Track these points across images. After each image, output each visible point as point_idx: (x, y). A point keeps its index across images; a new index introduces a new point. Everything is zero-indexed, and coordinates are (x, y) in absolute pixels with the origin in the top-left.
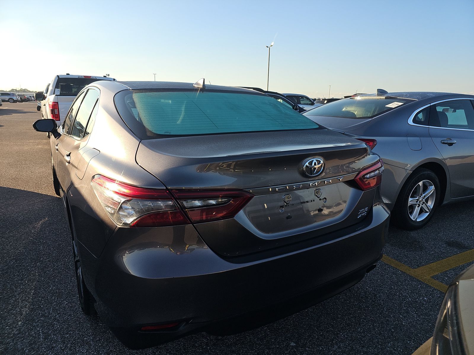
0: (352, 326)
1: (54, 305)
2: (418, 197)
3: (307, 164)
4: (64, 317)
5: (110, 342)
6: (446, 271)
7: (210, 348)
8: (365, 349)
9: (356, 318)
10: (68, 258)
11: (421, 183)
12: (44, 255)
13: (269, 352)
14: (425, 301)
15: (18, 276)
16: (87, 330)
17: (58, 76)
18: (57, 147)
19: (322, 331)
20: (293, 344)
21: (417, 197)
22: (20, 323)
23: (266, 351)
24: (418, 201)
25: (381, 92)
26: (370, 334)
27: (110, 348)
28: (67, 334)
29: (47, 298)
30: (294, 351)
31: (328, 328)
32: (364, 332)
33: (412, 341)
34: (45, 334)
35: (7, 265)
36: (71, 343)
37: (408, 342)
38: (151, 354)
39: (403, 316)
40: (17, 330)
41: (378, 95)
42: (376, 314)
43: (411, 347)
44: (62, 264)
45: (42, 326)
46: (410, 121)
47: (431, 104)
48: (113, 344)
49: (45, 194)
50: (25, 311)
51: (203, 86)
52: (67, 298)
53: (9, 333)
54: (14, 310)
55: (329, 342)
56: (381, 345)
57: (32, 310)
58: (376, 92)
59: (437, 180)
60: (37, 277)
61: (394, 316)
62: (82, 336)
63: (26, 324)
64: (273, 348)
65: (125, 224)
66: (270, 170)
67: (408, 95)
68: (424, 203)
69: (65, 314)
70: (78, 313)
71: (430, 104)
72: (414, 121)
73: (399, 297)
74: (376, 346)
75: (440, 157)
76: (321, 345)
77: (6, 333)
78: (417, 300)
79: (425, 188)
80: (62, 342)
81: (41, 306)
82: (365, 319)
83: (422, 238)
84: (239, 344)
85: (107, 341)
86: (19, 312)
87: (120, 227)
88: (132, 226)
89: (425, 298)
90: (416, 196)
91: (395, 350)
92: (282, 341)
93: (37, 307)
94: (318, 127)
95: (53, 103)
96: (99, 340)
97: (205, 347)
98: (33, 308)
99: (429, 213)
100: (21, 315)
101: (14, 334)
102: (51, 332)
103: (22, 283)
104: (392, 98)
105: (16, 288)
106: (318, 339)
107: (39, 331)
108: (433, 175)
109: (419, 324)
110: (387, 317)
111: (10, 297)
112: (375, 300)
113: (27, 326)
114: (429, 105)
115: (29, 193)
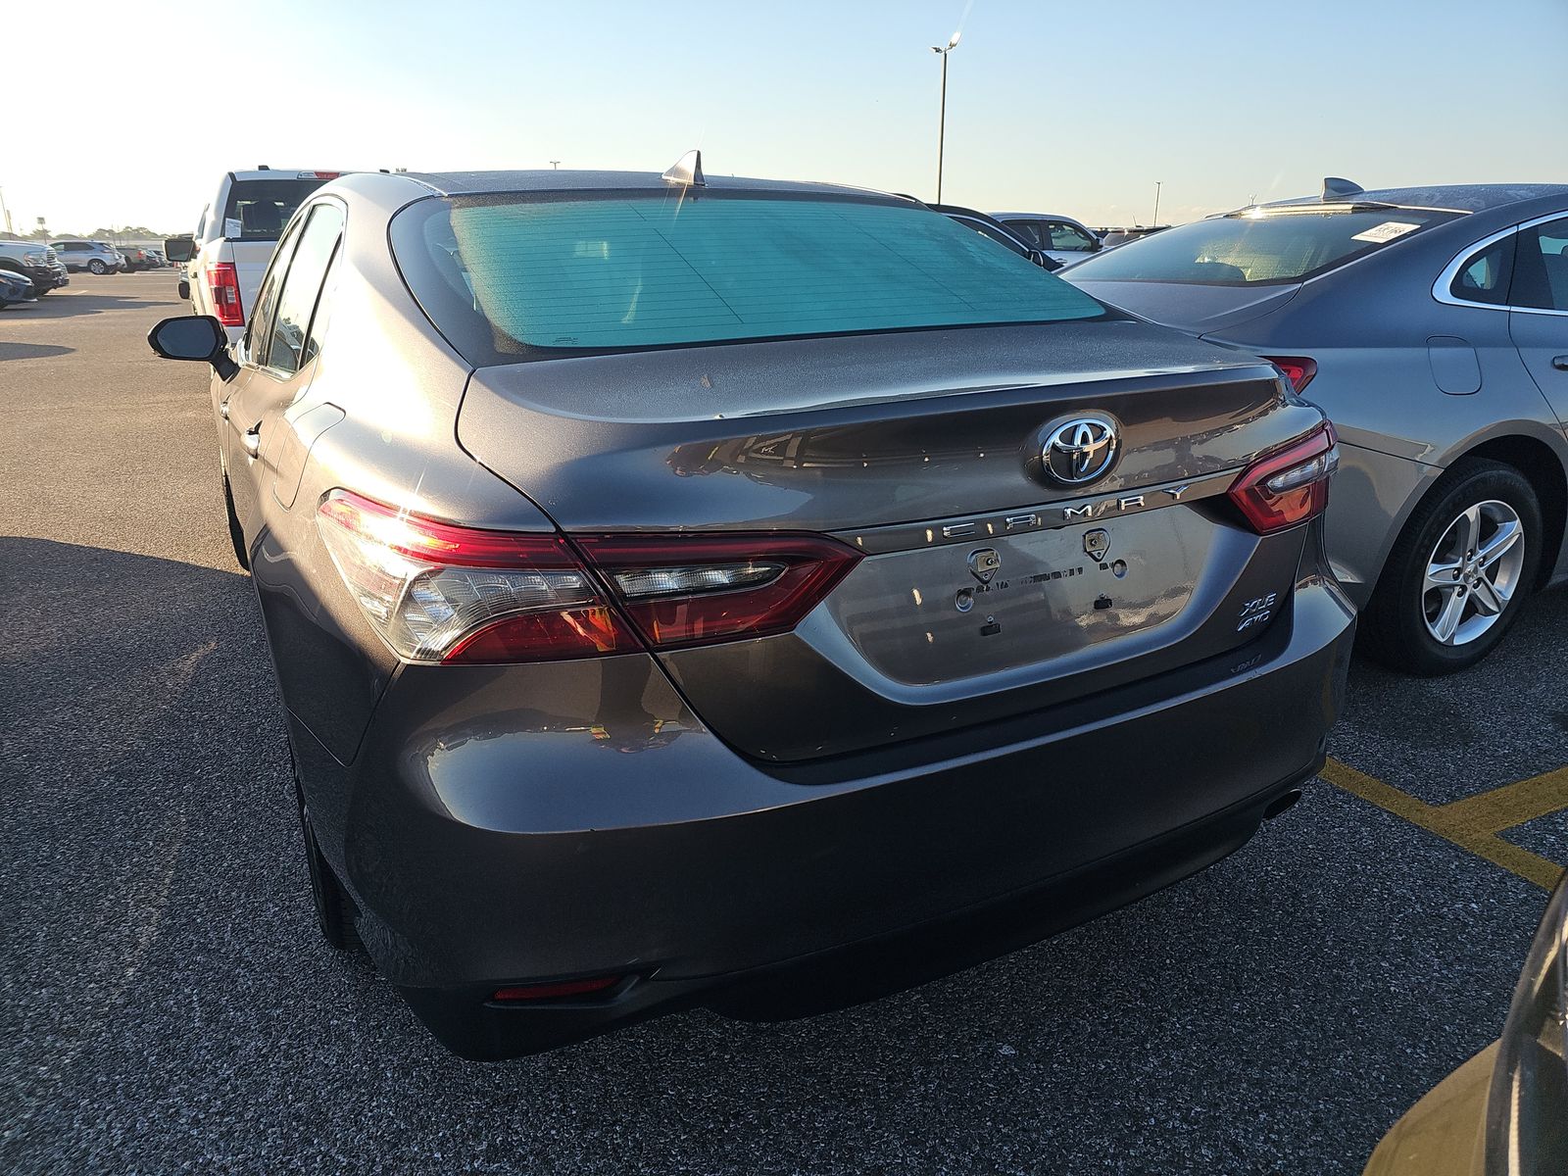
0: (1211, 996)
1: (237, 917)
2: (1461, 559)
3: (1056, 439)
4: (267, 955)
5: (412, 1033)
6: (1551, 815)
7: (733, 1057)
8: (1255, 1073)
9: (1225, 967)
10: (278, 768)
11: (1472, 513)
12: (204, 758)
13: (928, 1073)
14: (1471, 913)
15: (125, 824)
16: (340, 995)
17: (232, 175)
18: (226, 409)
19: (1107, 1008)
20: (1007, 1050)
21: (1456, 562)
22: (131, 971)
23: (916, 1071)
24: (1461, 576)
25: (1339, 189)
26: (1274, 1021)
27: (411, 1052)
28: (277, 1005)
29: (214, 895)
30: (1012, 1074)
31: (1129, 1002)
32: (1252, 1015)
33: (1421, 1048)
34: (210, 1006)
35: (90, 792)
36: (291, 1036)
37: (1408, 1051)
38: (543, 1072)
39: (1391, 964)
40: (123, 993)
41: (1328, 199)
42: (1297, 957)
43: (1419, 1069)
44: (261, 788)
45: (197, 983)
46: (1443, 291)
47: (1522, 227)
48: (422, 1040)
49: (205, 565)
50: (147, 934)
51: (695, 180)
52: (276, 893)
53: (99, 1003)
54: (112, 932)
55: (1131, 1044)
56: (1312, 1059)
57: (168, 932)
58: (1320, 190)
59: (1533, 501)
60: (183, 828)
61: (1359, 965)
62: (323, 1014)
63: (149, 974)
64: (941, 1063)
65: (426, 653)
66: (927, 460)
67: (1438, 197)
68: (1480, 580)
69: (272, 945)
70: (310, 943)
71: (1518, 225)
72: (1459, 288)
73: (1382, 900)
74: (1294, 1063)
75: (1546, 420)
76: (1101, 1057)
77: (88, 1003)
78: (1445, 909)
79: (1488, 528)
80: (260, 1032)
81: (194, 920)
82: (1258, 973)
83: (1470, 702)
84: (827, 1046)
85: (401, 1028)
86: (129, 936)
87: (408, 662)
88: (449, 660)
89: (1473, 905)
90: (1453, 557)
91: (1360, 1076)
92: (971, 1038)
93: (184, 921)
94: (1102, 312)
95: (219, 266)
96: (378, 1027)
97: (714, 1053)
98: (170, 927)
99: (1498, 615)
100: (135, 946)
101: (113, 1006)
102: (227, 1000)
103: (138, 849)
104: (1378, 210)
105: (120, 862)
106: (1093, 1034)
107: (190, 996)
108: (1518, 480)
109: (1449, 992)
110: (1334, 967)
111: (100, 890)
112: (1296, 911)
113: (152, 980)
114: (1513, 231)
115: (157, 563)
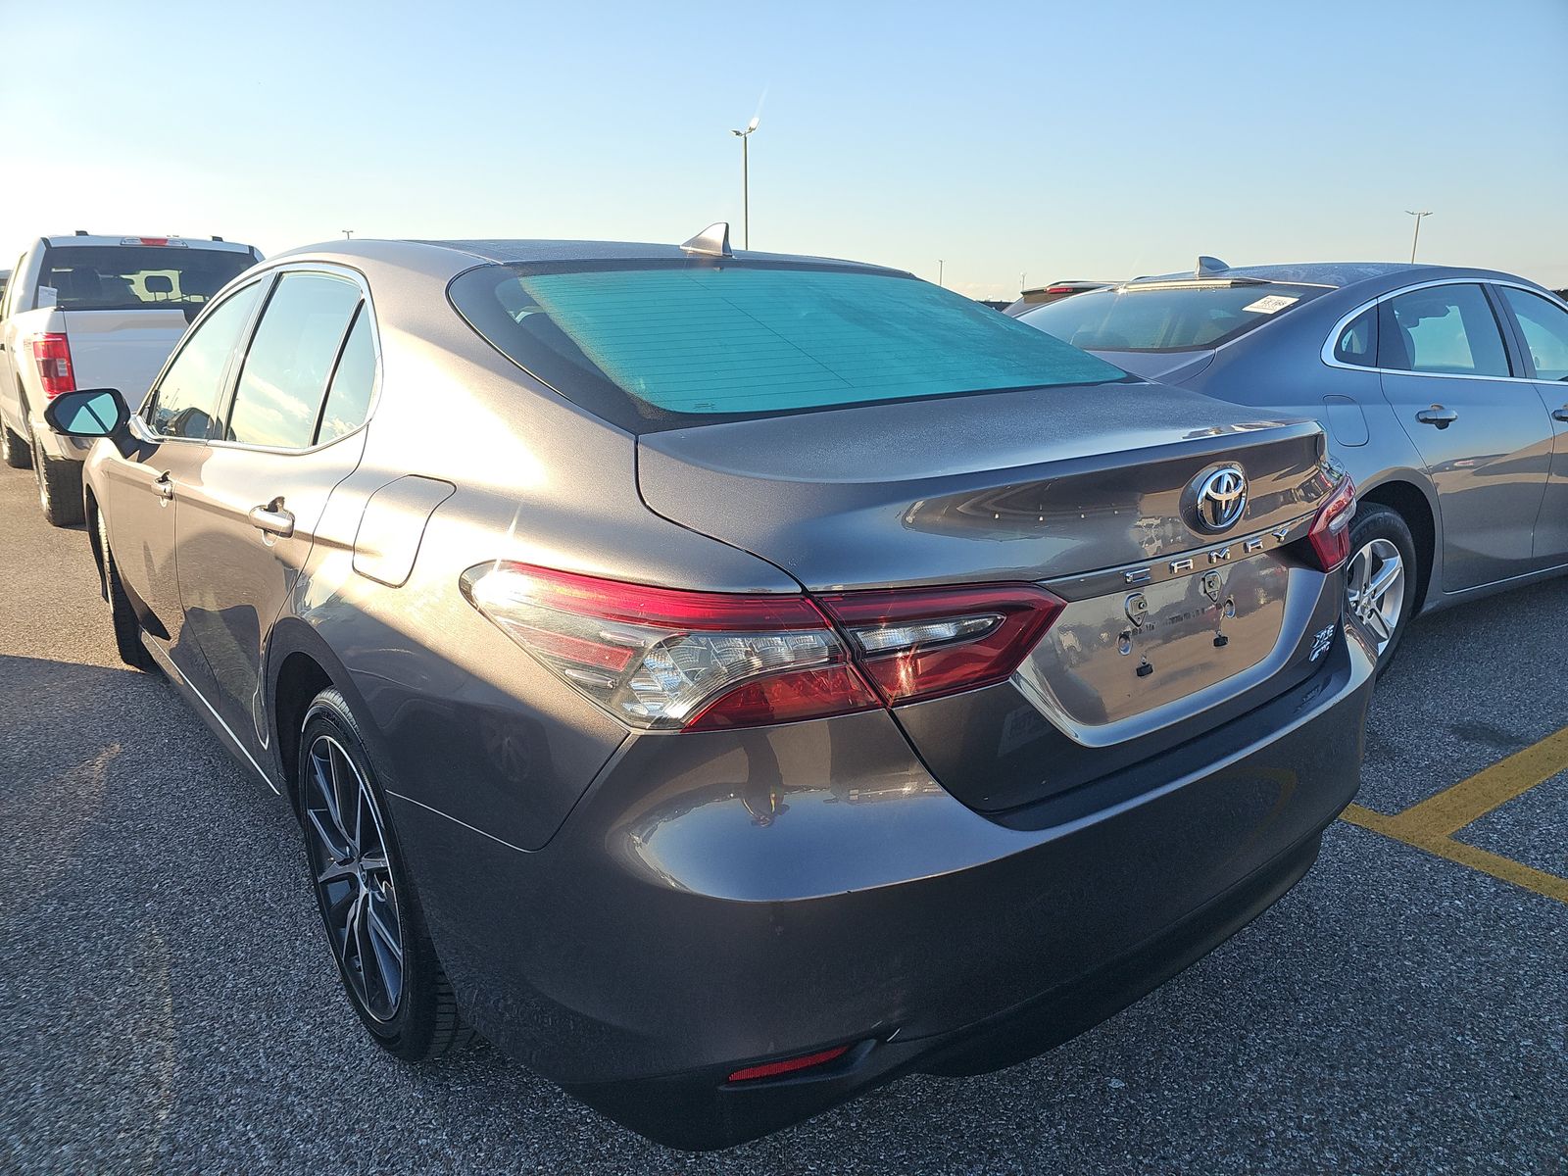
0: (1275, 1009)
1: (266, 1041)
2: (1358, 592)
3: (1208, 489)
4: (317, 1078)
5: (514, 1142)
6: (1486, 816)
7: (859, 1125)
8: (1341, 1075)
9: (1277, 982)
10: (250, 875)
11: (1366, 550)
12: (157, 871)
13: (1053, 1115)
14: (1458, 909)
15: (92, 952)
16: (417, 1111)
17: (45, 241)
18: (168, 488)
19: (1191, 1032)
20: (1115, 1084)
21: (1355, 595)
22: (163, 1115)
23: (1041, 1114)
24: (1359, 608)
25: (1211, 266)
26: (1337, 1027)
27: (521, 1163)
28: (351, 1131)
29: (229, 1020)
30: (1131, 1106)
31: (1207, 1023)
32: (1317, 1023)
33: (1468, 1035)
34: (272, 1141)
35: (34, 920)
36: (379, 1164)
37: (1459, 1039)
38: (671, 1165)
39: (1413, 963)
40: (164, 1139)
41: (1203, 276)
42: (1333, 965)
43: (1474, 1054)
44: (238, 898)
45: (248, 1117)
46: (1328, 355)
47: (1381, 299)
48: (528, 1147)
49: (74, 661)
50: (167, 1071)
51: (724, 251)
52: (302, 1010)
53: (137, 1155)
54: (124, 1073)
55: (1224, 1063)
56: (1384, 1057)
57: (190, 1065)
58: (1196, 268)
59: (1409, 538)
60: (162, 950)
61: (1388, 966)
62: (406, 1134)
63: (188, 1114)
64: (1061, 1103)
65: (662, 722)
67: (1303, 275)
68: (1372, 611)
69: (320, 1067)
70: (362, 1059)
71: (1377, 297)
72: (1339, 354)
73: (1382, 905)
74: (1370, 1063)
75: (1415, 465)
76: (1203, 1079)
77: (125, 1156)
78: (1436, 908)
79: (1377, 565)
80: (343, 1162)
81: (217, 1049)
82: (1306, 984)
84: (946, 1101)
85: (500, 1139)
86: (145, 1076)
88: (690, 727)
89: (1457, 902)
90: (1352, 591)
91: (1429, 1067)
92: (1079, 1076)
93: (206, 1051)
94: (1124, 375)
95: (47, 337)
96: (475, 1140)
97: (839, 1123)
98: (190, 1060)
99: (1387, 641)
100: (158, 1085)
101: (157, 1156)
102: (291, 1133)
103: (118, 978)
104: (1255, 283)
105: (101, 993)
106: (1188, 1058)
107: (244, 1134)
108: (1399, 522)
109: (1470, 981)
110: (1367, 970)
111: (90, 1027)
112: (1315, 922)
113: (192, 1120)
114: (1374, 303)
115: (15, 662)
